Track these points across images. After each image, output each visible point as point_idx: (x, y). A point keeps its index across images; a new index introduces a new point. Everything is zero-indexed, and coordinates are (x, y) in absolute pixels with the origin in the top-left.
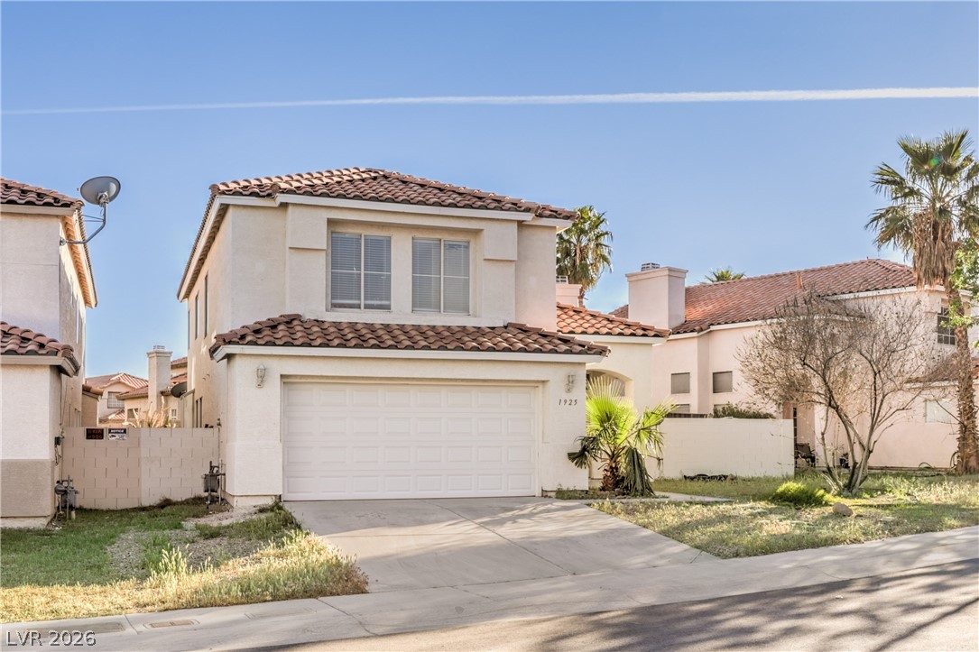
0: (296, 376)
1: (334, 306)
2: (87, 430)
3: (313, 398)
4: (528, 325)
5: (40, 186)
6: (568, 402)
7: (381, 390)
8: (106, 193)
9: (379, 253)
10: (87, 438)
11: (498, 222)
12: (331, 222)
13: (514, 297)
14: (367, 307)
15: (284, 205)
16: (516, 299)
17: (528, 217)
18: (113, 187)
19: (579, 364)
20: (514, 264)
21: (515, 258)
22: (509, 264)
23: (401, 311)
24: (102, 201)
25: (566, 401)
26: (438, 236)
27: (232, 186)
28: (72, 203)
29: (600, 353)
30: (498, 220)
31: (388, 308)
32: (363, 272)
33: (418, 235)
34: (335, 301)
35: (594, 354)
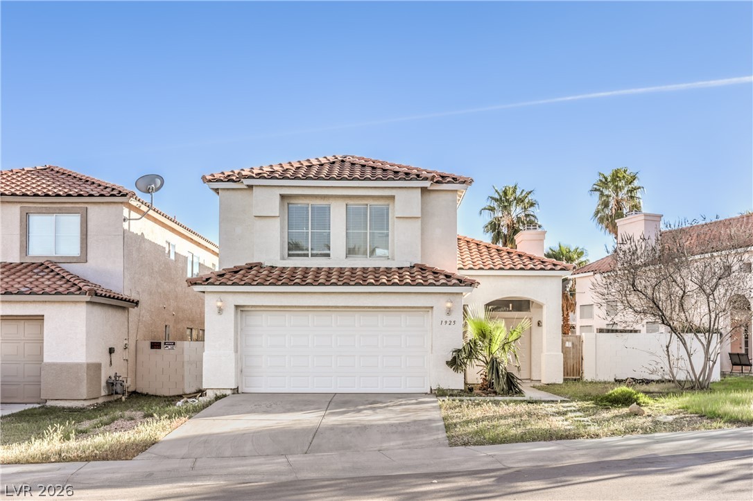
0: (248, 306)
1: (289, 255)
2: (151, 343)
3: (261, 322)
4: (427, 265)
5: (115, 184)
6: (448, 323)
7: (311, 315)
8: (153, 186)
9: (322, 218)
10: (151, 348)
11: (406, 189)
12: (283, 197)
13: (420, 245)
14: (313, 255)
15: (250, 187)
16: (422, 246)
17: (427, 184)
18: (159, 182)
19: (457, 293)
20: (420, 220)
21: (420, 216)
22: (417, 220)
23: (338, 258)
24: (150, 191)
25: (446, 322)
26: (366, 202)
27: (217, 176)
28: (127, 194)
29: (471, 285)
30: (406, 187)
31: (328, 255)
32: (310, 231)
33: (350, 202)
34: (290, 252)
35: (465, 286)
